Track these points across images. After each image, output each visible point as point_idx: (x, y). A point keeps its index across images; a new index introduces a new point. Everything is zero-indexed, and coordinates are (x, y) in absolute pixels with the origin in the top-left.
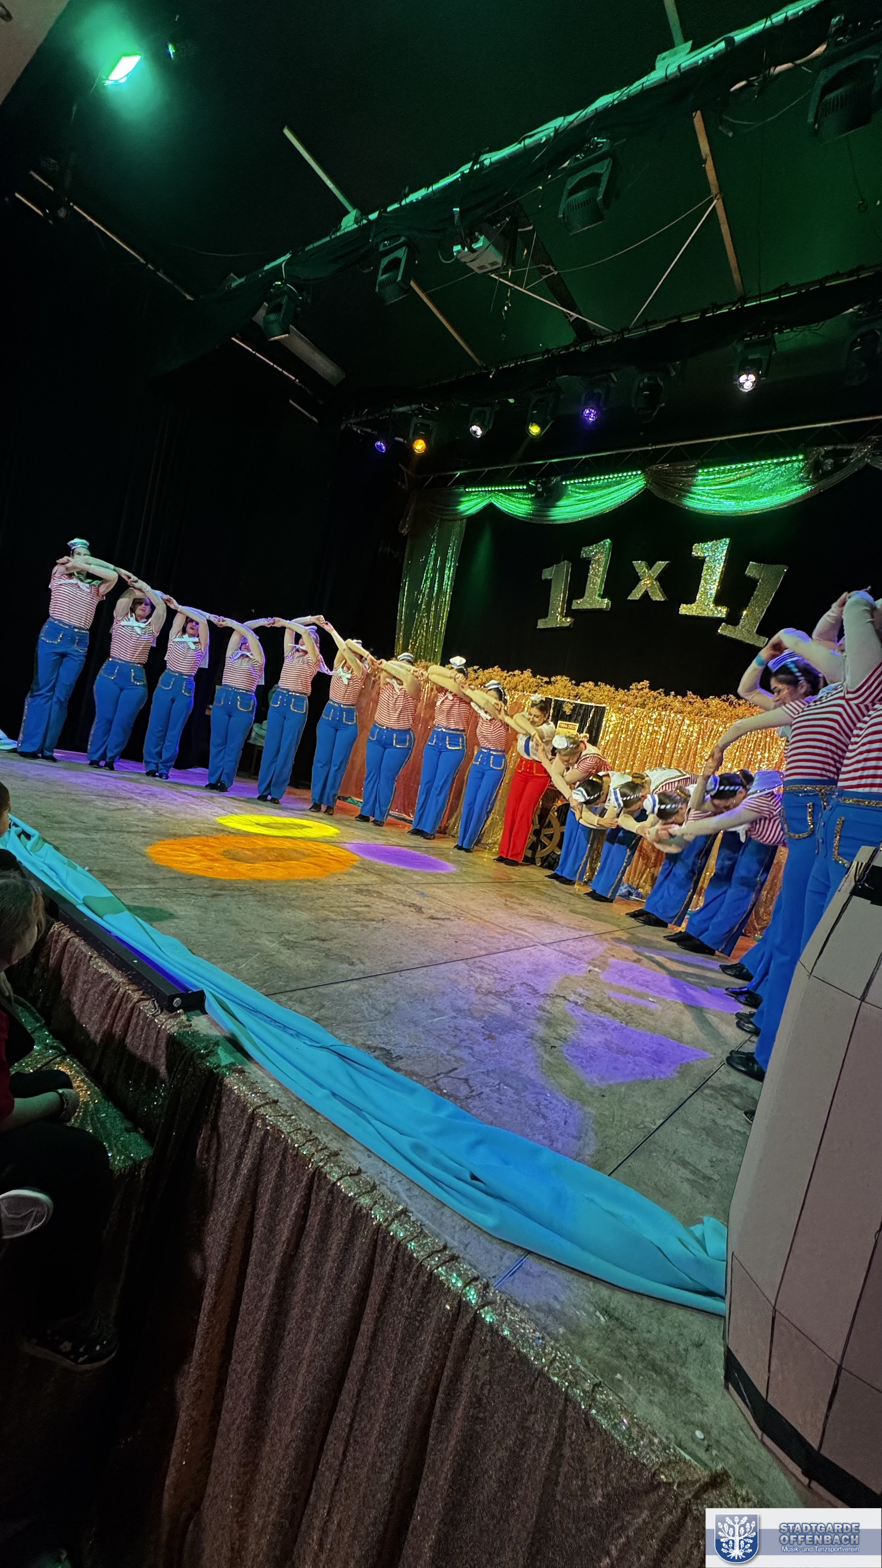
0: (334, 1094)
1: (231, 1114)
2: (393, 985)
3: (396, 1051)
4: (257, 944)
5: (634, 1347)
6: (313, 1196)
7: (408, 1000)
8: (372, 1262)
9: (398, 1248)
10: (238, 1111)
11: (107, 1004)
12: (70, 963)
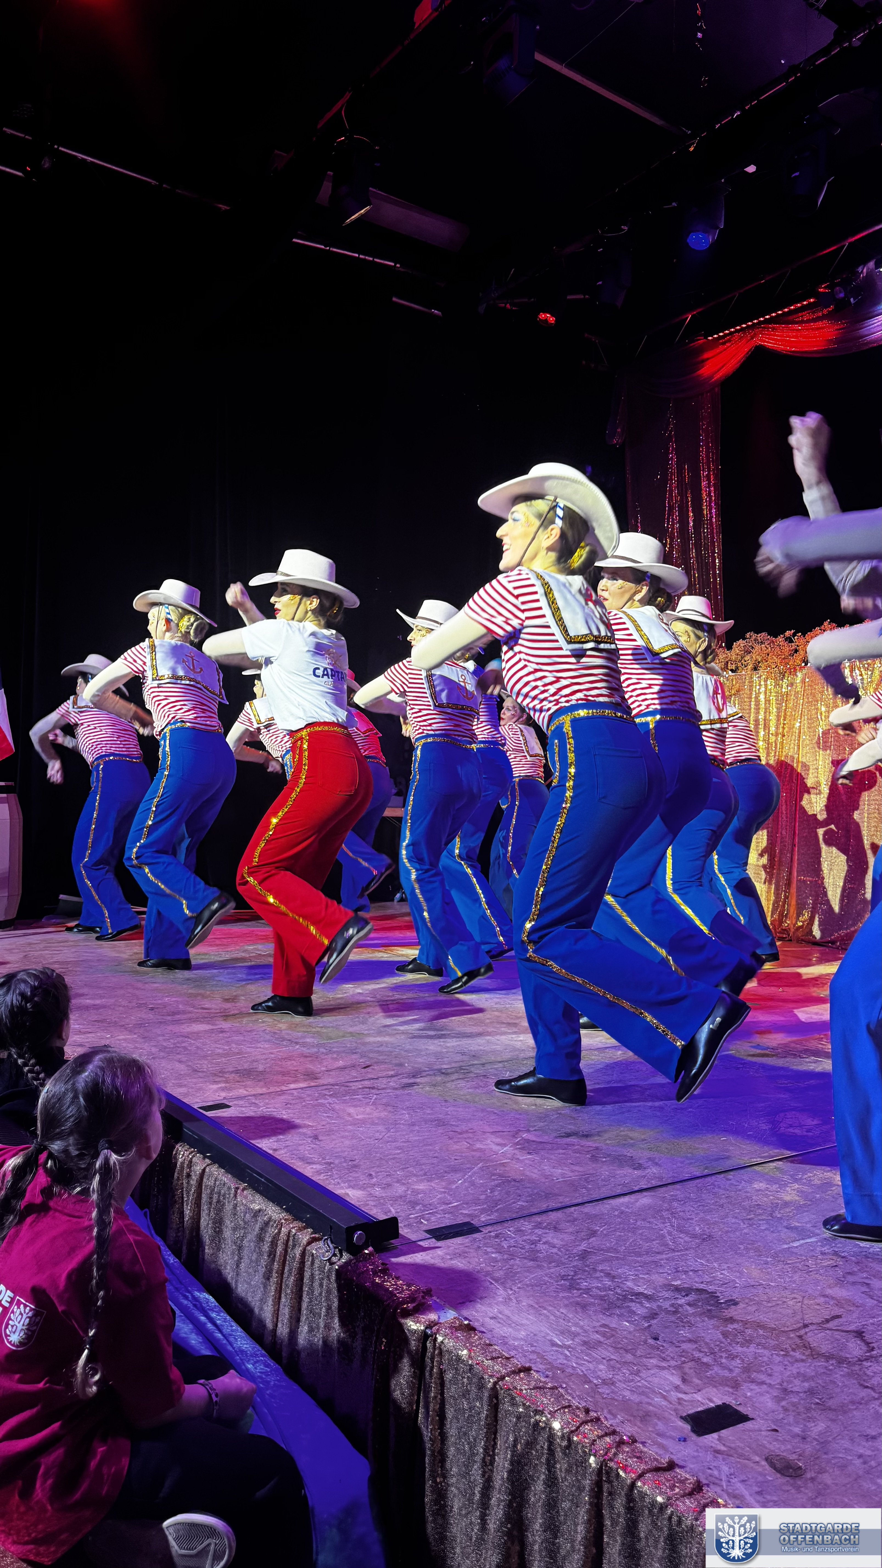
3: (726, 1294)
4: (478, 1150)
6: (605, 1510)
10: (474, 1389)
11: (269, 1256)
12: (210, 1203)
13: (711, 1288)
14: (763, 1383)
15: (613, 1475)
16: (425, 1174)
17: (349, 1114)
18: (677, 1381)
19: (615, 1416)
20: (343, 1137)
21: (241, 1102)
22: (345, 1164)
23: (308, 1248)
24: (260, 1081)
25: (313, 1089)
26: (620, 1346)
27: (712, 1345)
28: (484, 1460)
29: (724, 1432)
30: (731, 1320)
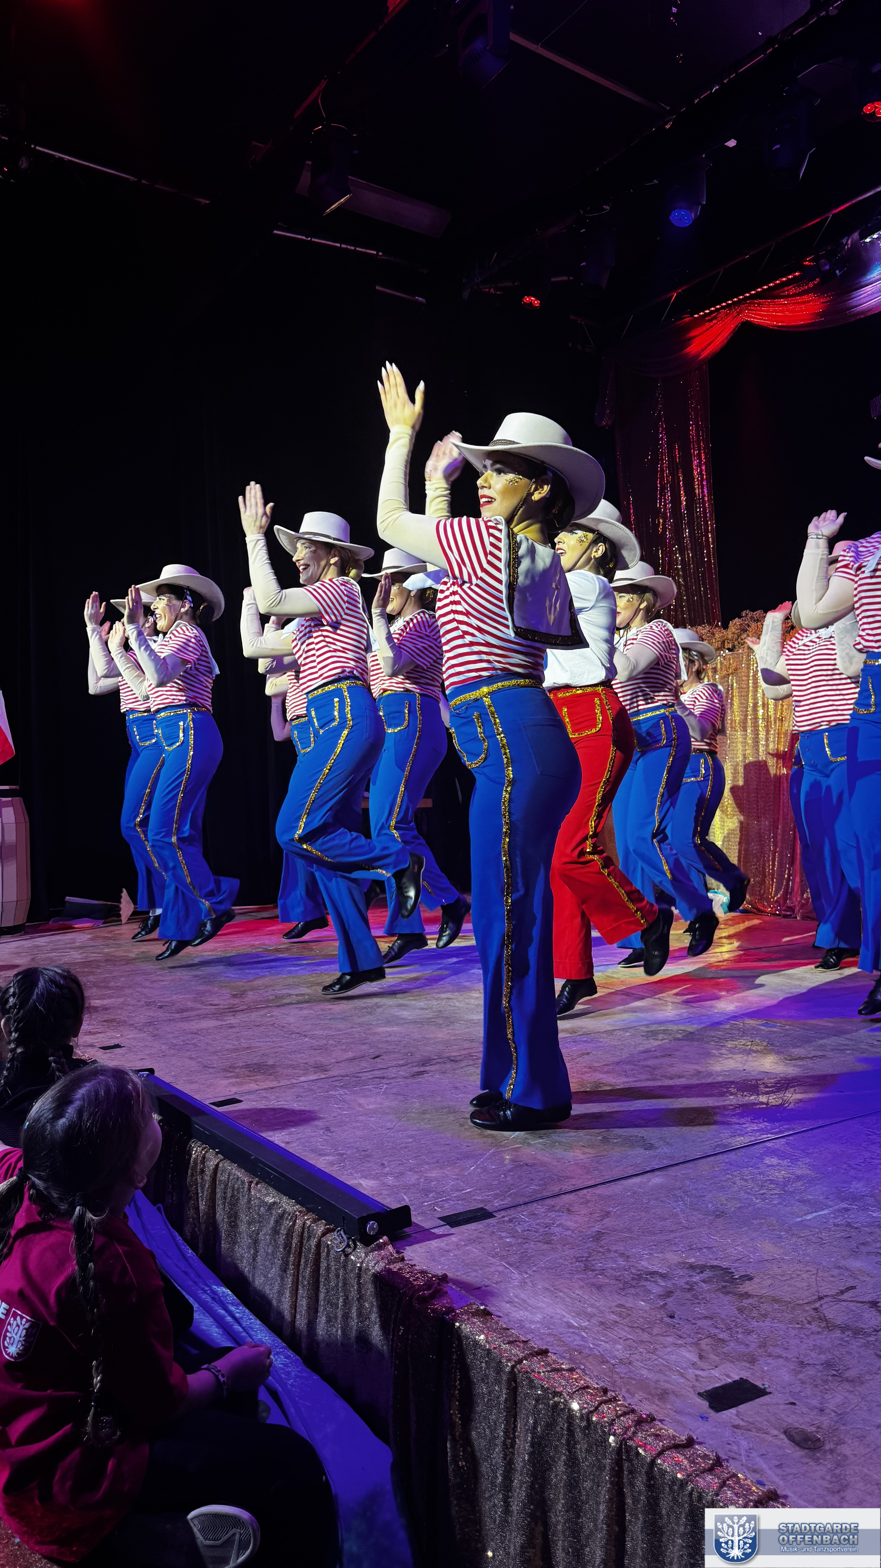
3: (741, 1270)
6: (626, 1488)
10: (492, 1373)
11: (284, 1249)
12: (225, 1198)
13: (725, 1264)
14: (780, 1357)
15: (633, 1453)
16: (437, 1162)
17: (360, 1105)
18: (694, 1357)
19: (633, 1395)
20: (354, 1128)
21: (252, 1097)
22: (357, 1155)
23: (324, 1239)
24: (270, 1075)
25: (324, 1081)
26: (636, 1325)
27: (728, 1321)
28: (504, 1443)
29: (742, 1408)
30: (747, 1295)
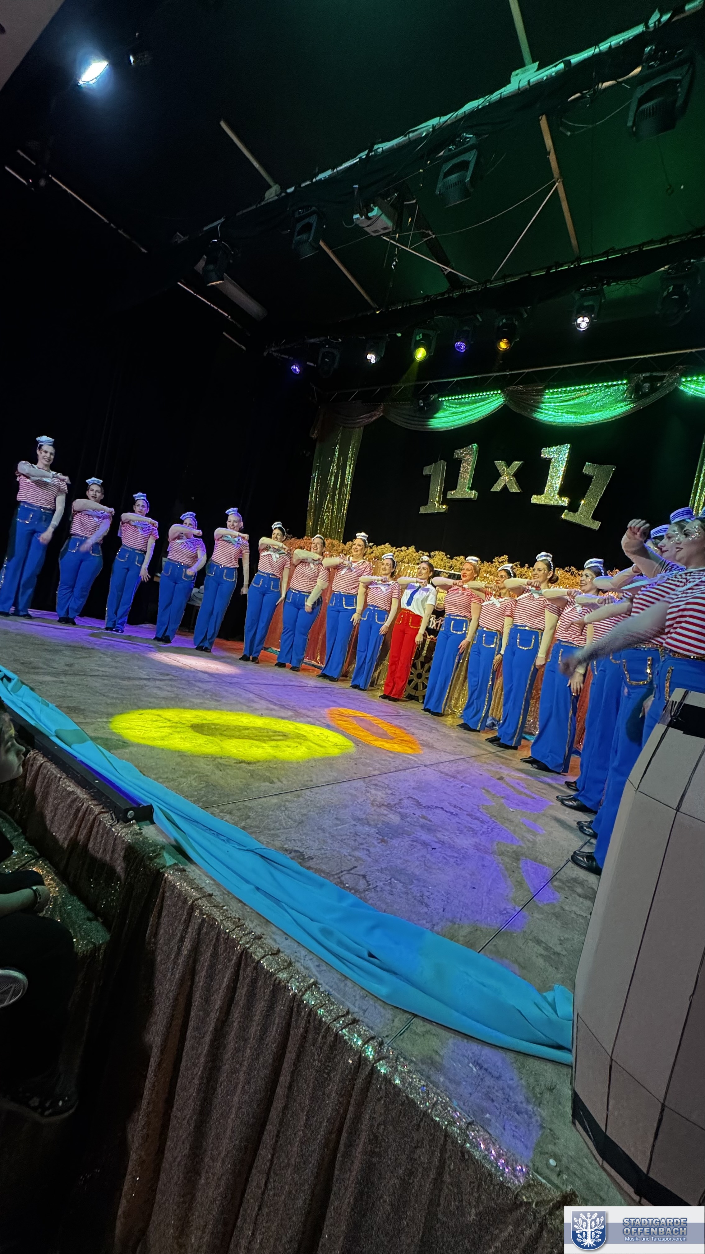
0: (258, 889)
1: (174, 906)
2: (306, 799)
3: (309, 853)
4: (196, 767)
5: (500, 1092)
6: (241, 972)
7: (317, 811)
8: (289, 1024)
9: (309, 1014)
10: (180, 904)
11: (73, 817)
12: (43, 782)
15: (249, 955)
19: (252, 923)
23: (98, 816)
28: (179, 938)
